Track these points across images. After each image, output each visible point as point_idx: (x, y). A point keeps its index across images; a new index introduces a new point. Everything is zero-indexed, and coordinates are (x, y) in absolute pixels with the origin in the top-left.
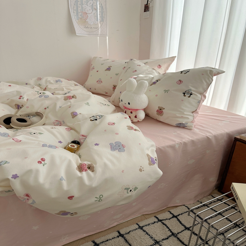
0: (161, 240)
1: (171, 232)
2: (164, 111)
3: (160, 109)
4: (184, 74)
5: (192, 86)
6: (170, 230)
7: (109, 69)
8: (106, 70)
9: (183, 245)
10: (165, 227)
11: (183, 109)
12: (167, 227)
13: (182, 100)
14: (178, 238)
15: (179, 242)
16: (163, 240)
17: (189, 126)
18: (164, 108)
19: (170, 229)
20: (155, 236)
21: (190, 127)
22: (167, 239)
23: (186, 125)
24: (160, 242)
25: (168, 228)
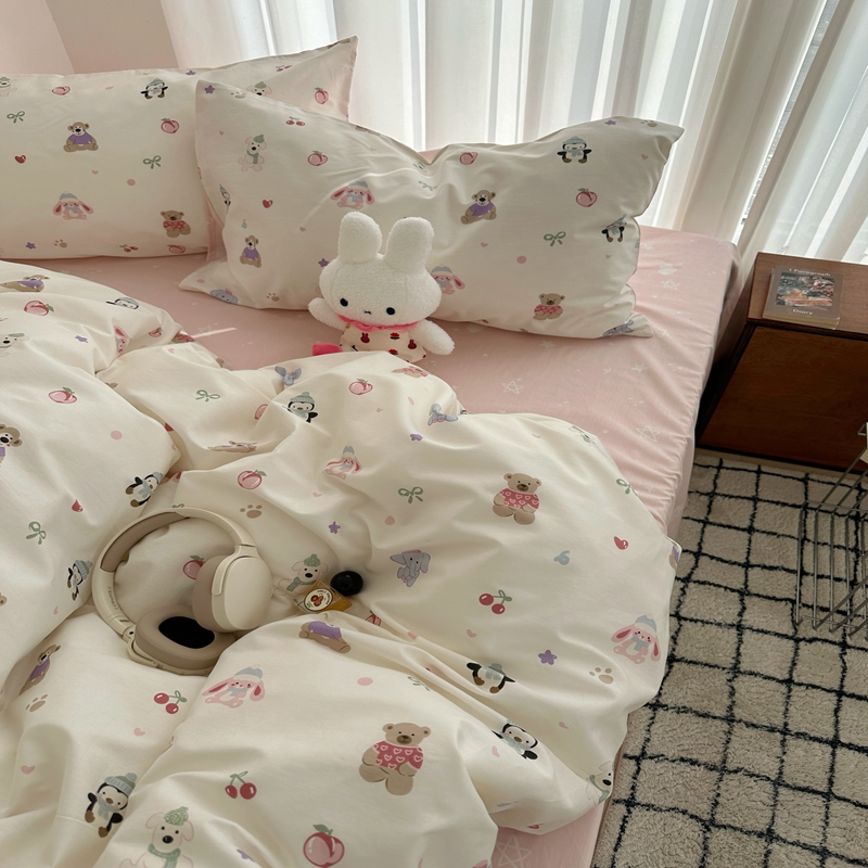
0: (739, 619)
1: (733, 590)
2: (562, 304)
3: (551, 302)
4: (580, 161)
5: (626, 205)
6: (726, 588)
7: (80, 139)
8: (68, 148)
9: (778, 603)
10: (712, 587)
11: (614, 283)
12: (715, 585)
13: (608, 257)
14: (758, 595)
15: (768, 601)
16: (740, 614)
17: (638, 329)
18: (561, 295)
19: (725, 585)
20: (721, 617)
21: (646, 330)
22: (744, 609)
23: (631, 327)
24: (743, 623)
25: (720, 586)
